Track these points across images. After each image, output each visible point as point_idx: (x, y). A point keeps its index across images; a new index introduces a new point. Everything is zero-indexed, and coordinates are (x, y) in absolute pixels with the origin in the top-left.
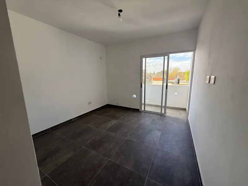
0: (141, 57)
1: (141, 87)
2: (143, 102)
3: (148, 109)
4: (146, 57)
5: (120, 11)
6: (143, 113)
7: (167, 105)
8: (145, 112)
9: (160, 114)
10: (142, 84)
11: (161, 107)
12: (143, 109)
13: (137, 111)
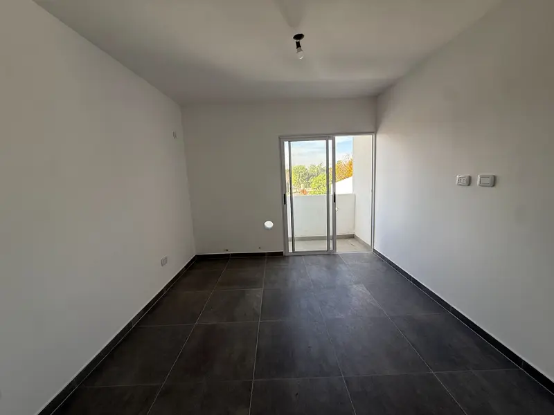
1: (285, 202)
3: (300, 247)
4: (292, 138)
5: (299, 37)
6: (291, 260)
7: (337, 234)
9: (326, 253)
11: (328, 238)
12: (291, 250)
13: (278, 256)
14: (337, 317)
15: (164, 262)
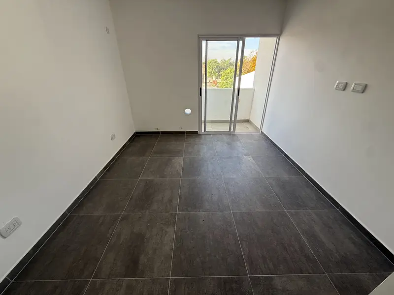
0: (199, 38)
1: (201, 95)
2: (203, 119)
3: (210, 128)
4: (208, 38)
6: (203, 136)
7: (238, 119)
8: (209, 134)
9: (228, 133)
10: (201, 89)
11: (230, 122)
12: (203, 130)
13: (194, 134)
14: (231, 177)
15: (113, 138)
